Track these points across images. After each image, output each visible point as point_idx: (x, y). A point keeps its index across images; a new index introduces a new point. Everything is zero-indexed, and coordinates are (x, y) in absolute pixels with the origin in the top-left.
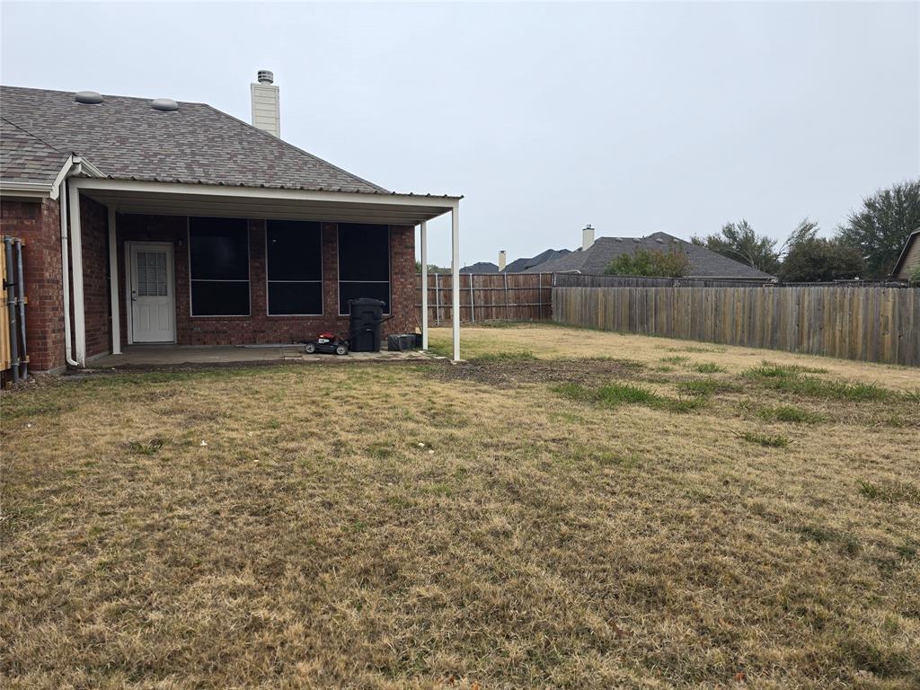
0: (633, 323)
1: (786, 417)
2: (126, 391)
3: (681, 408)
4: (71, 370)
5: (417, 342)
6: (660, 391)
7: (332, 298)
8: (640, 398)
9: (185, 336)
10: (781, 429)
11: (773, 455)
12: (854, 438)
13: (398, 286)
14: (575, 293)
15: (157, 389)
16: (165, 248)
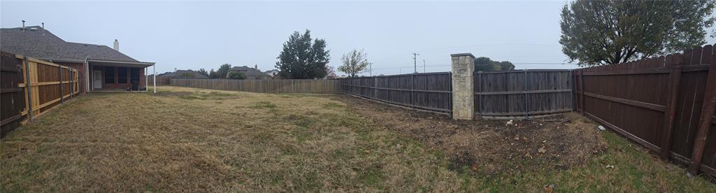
0: (187, 85)
1: (220, 99)
2: (99, 97)
3: (203, 99)
4: (87, 93)
5: (145, 89)
6: (198, 97)
7: (129, 81)
8: (196, 98)
9: (103, 87)
10: (220, 101)
11: (221, 105)
12: (231, 101)
13: (141, 79)
14: (175, 80)
15: (104, 97)
16: (100, 71)
